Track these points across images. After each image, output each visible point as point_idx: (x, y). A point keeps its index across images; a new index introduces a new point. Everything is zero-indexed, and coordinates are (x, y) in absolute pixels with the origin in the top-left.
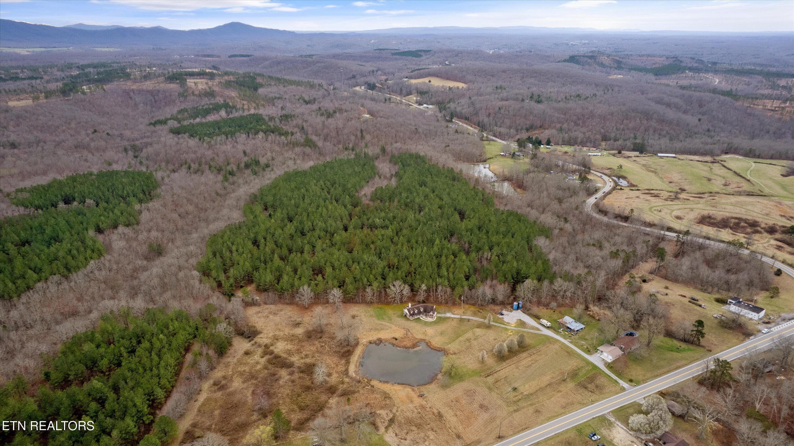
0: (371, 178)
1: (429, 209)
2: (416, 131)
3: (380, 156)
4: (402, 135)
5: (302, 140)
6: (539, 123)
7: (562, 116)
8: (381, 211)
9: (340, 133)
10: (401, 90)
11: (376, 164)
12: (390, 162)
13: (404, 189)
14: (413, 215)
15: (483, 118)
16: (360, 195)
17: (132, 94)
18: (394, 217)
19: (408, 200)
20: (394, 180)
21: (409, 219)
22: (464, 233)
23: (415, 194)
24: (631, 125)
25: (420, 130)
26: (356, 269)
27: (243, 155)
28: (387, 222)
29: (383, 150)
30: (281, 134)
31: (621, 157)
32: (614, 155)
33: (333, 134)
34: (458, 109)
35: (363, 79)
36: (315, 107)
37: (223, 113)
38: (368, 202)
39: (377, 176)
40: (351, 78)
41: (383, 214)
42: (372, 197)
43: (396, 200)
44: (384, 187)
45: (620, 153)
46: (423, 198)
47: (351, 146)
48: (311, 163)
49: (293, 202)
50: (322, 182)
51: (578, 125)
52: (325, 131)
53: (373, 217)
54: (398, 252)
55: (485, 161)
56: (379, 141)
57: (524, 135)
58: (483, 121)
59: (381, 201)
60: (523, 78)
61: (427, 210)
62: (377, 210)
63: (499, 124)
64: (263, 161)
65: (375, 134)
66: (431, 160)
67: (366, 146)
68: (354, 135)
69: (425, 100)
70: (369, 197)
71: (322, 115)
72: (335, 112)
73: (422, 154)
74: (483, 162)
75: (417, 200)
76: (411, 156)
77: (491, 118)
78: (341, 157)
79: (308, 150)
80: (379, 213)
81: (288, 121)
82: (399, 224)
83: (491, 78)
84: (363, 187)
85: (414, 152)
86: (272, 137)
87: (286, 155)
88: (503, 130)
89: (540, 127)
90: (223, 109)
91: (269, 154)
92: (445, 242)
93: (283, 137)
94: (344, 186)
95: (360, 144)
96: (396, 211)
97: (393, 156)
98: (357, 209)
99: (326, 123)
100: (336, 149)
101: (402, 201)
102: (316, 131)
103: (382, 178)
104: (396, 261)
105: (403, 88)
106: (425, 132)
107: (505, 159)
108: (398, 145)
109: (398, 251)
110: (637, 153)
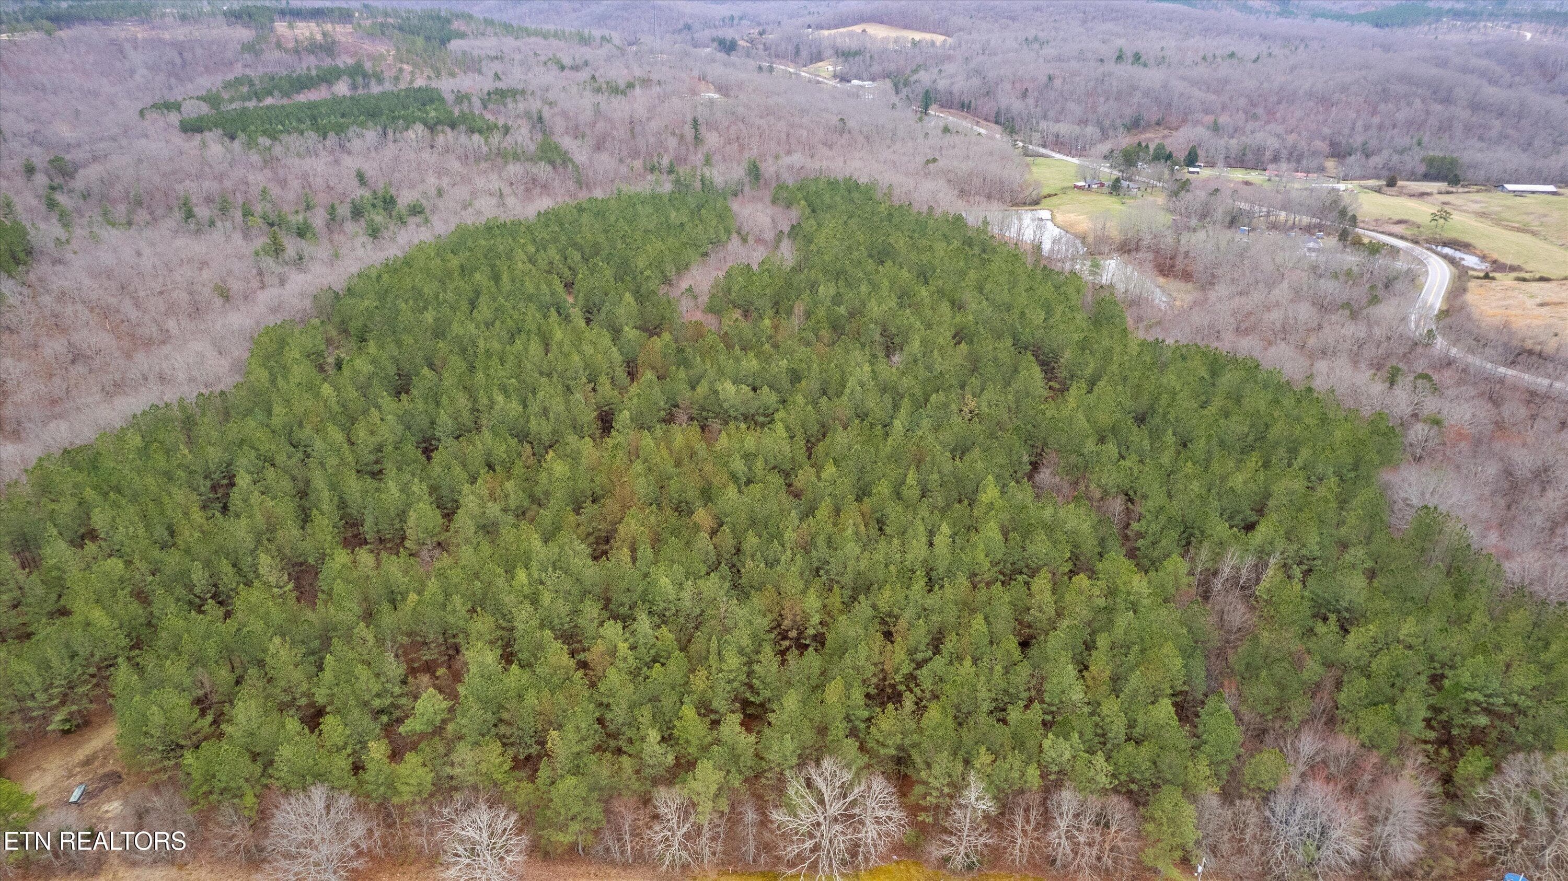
0: (716, 243)
1: (923, 342)
2: (842, 127)
3: (747, 189)
4: (804, 133)
5: (532, 147)
6: (1153, 114)
7: (1213, 97)
8: (744, 349)
9: (638, 129)
10: (797, 52)
11: (735, 206)
12: (774, 201)
13: (826, 272)
14: (867, 368)
15: (1008, 100)
16: (675, 293)
17: (128, 47)
18: (795, 377)
19: (842, 310)
20: (785, 245)
21: (851, 382)
22: (1090, 446)
23: (864, 288)
24: (1401, 116)
25: (851, 124)
26: (613, 652)
27: (356, 183)
28: (769, 397)
29: (755, 173)
30: (471, 130)
31: (1400, 194)
32: (1379, 190)
33: (621, 132)
34: (942, 84)
35: (708, 34)
36: (584, 75)
37: (342, 88)
38: (699, 316)
39: (734, 235)
40: (680, 31)
41: (751, 363)
42: (712, 297)
43: (799, 309)
44: (755, 267)
45: (1391, 183)
46: (893, 302)
47: (665, 161)
48: (544, 203)
49: (429, 317)
50: (553, 252)
51: (1255, 117)
52: (600, 126)
53: (712, 373)
54: (820, 551)
55: (1036, 203)
56: (742, 149)
57: (1126, 141)
58: (1008, 110)
59: (746, 314)
60: (1084, 22)
61: (915, 345)
62: (729, 346)
63: (1051, 114)
64: (406, 198)
65: (733, 130)
66: (889, 195)
67: (708, 161)
68: (673, 134)
69: (855, 69)
70: (704, 299)
71: (598, 90)
72: (630, 86)
73: (863, 180)
74: (1030, 204)
75: (875, 309)
76: (833, 184)
77: (1031, 101)
78: (633, 189)
79: (543, 170)
80: (737, 360)
81: (505, 106)
82: (815, 403)
83: (1010, 22)
84: (687, 267)
85: (840, 177)
86: (446, 137)
87: (480, 182)
88: (1064, 129)
89: (1158, 124)
90: (345, 78)
91: (432, 180)
92: (1023, 494)
93: (476, 137)
94: (625, 261)
95: (692, 157)
96: (801, 351)
97: (781, 187)
98: (657, 343)
99: (603, 106)
100: (624, 169)
101: (821, 313)
102: (577, 127)
103: (751, 241)
104: (812, 602)
105: (801, 47)
106: (865, 129)
107: (1093, 197)
108: (797, 159)
109: (821, 542)
110: (1443, 186)
